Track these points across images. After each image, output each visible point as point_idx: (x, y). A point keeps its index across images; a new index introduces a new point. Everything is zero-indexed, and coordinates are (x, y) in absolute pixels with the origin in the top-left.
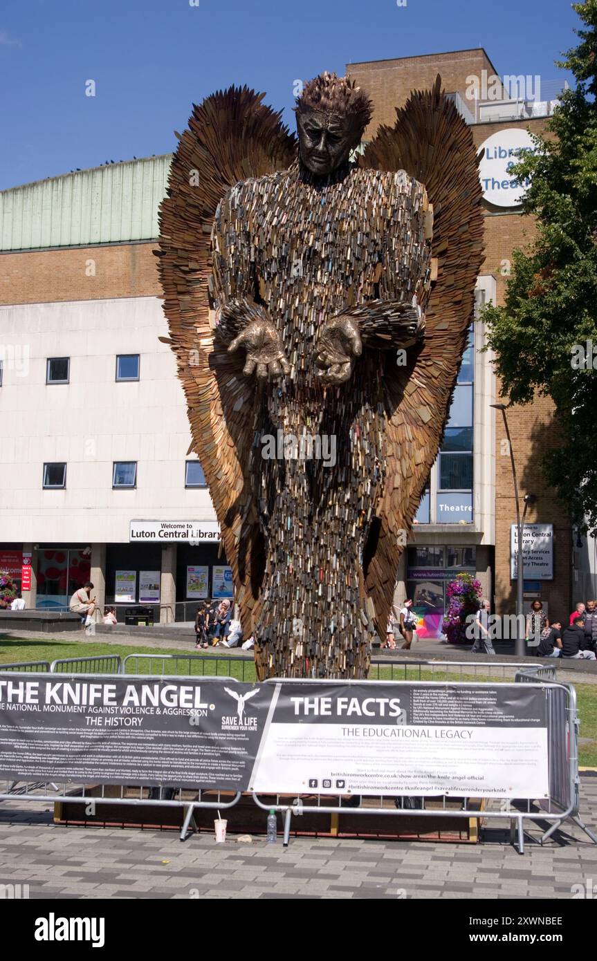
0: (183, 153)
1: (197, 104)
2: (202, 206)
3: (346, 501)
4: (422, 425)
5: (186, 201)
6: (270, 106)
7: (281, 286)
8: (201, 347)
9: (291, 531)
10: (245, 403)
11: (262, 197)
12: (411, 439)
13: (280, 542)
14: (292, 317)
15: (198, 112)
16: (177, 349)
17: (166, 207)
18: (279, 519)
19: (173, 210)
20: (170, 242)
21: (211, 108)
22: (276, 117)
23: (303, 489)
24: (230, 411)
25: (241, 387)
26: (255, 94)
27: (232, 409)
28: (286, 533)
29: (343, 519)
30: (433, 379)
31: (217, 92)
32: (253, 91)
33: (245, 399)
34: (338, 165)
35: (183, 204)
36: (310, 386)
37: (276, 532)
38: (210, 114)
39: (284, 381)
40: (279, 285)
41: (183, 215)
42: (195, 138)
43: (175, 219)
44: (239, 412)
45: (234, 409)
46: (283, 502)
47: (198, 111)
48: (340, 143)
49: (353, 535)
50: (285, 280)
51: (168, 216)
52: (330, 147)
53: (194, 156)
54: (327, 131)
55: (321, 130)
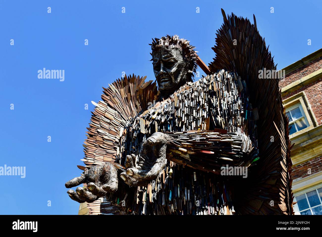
0: (99, 112)
2: (115, 140)
5: (103, 137)
17: (89, 142)
19: (94, 143)
20: (93, 161)
31: (117, 80)
35: (101, 140)
38: (115, 92)
41: (101, 145)
42: (106, 104)
43: (96, 148)
47: (107, 91)
51: (92, 147)
52: (168, 70)
53: (106, 113)
54: (163, 61)
55: (160, 62)
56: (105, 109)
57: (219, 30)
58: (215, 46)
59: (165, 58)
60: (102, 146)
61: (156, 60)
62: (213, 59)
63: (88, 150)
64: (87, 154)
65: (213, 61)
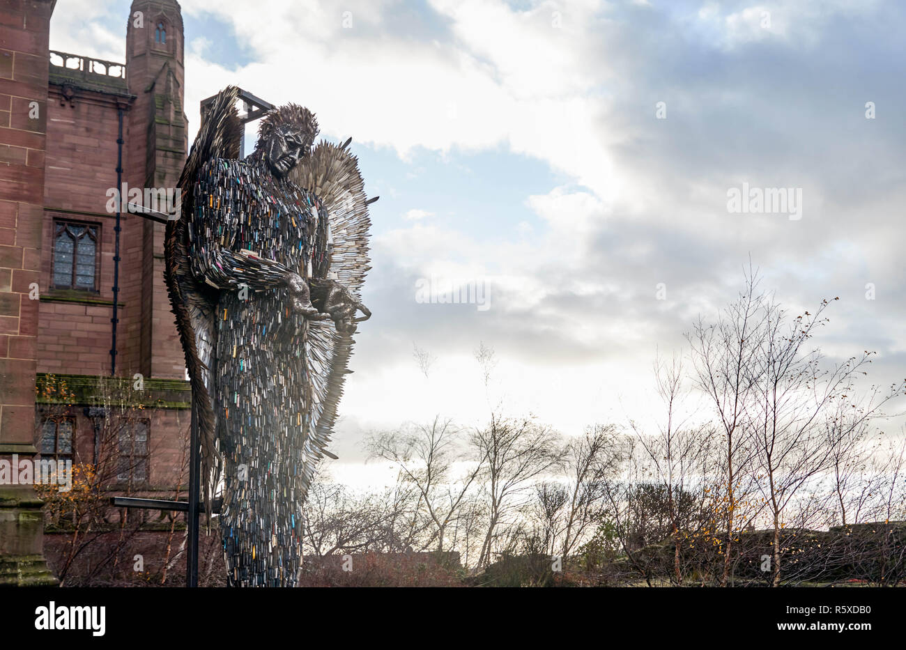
55: (299, 146)
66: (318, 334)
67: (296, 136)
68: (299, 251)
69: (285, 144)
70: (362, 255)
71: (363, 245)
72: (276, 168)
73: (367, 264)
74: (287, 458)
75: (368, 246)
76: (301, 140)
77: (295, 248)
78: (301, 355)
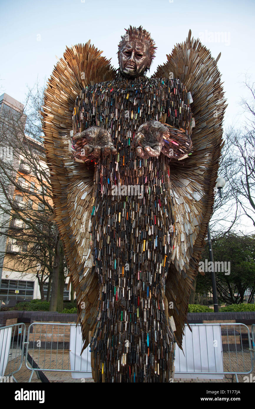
0: (60, 68)
1: (69, 47)
3: (155, 248)
4: (195, 203)
6: (105, 57)
7: (110, 122)
8: (65, 167)
9: (117, 270)
10: (88, 195)
11: (100, 87)
12: (190, 211)
13: (109, 278)
14: (117, 137)
15: (69, 51)
16: (50, 165)
18: (108, 262)
21: (76, 52)
22: (108, 62)
23: (125, 241)
24: (79, 200)
25: (86, 186)
26: (98, 51)
27: (80, 199)
28: (113, 271)
29: (153, 261)
30: (200, 176)
32: (97, 49)
33: (89, 193)
34: (140, 72)
36: (128, 175)
37: (107, 271)
39: (111, 173)
40: (108, 122)
42: (67, 63)
44: (84, 200)
45: (81, 199)
46: (111, 250)
48: (142, 59)
49: (160, 272)
50: (113, 119)
52: (136, 60)
53: (66, 71)
54: (135, 50)
55: (132, 50)
56: (64, 66)
57: (179, 44)
58: (170, 55)
59: (138, 49)
60: (59, 99)
61: (131, 47)
62: (164, 64)
63: (47, 99)
64: (46, 102)
65: (163, 65)
66: (196, 171)
67: (127, 46)
68: (139, 114)
69: (123, 55)
70: (220, 100)
71: (219, 92)
72: (125, 73)
73: (225, 104)
74: (138, 281)
75: (223, 91)
76: (131, 46)
77: (134, 113)
78: (152, 192)
